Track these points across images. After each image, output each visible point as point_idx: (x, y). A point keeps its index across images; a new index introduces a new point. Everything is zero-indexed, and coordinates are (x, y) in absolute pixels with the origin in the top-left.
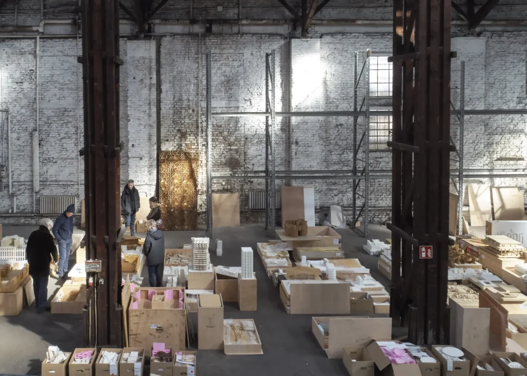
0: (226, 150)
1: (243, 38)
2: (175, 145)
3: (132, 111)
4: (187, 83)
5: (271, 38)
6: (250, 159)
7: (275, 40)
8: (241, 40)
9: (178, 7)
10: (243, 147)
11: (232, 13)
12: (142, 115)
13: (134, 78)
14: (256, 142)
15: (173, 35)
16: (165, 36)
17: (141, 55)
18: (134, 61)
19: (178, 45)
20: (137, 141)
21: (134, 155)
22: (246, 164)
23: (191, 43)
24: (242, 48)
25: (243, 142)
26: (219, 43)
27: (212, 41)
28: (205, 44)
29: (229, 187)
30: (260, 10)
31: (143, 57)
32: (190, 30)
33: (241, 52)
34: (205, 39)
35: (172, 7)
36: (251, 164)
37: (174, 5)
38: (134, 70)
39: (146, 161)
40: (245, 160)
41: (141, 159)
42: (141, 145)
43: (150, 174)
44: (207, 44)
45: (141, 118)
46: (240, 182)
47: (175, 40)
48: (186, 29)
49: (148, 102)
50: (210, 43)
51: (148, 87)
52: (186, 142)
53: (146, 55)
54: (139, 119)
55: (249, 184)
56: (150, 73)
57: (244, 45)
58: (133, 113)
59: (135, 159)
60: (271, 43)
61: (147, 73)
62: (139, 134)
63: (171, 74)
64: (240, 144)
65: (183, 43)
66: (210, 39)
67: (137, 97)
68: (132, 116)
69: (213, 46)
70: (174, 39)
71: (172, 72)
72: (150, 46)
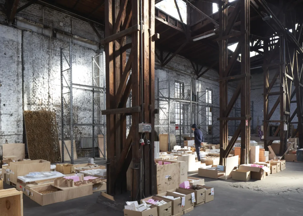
0: (67, 113)
1: (75, 46)
2: (34, 108)
3: (3, 78)
4: (42, 66)
5: (89, 50)
6: (80, 119)
7: (91, 52)
8: (74, 47)
9: (34, 14)
10: (76, 112)
11: (68, 29)
12: (12, 82)
13: (5, 54)
14: (82, 109)
15: (32, 32)
16: (26, 31)
17: (11, 38)
18: (5, 41)
19: (36, 40)
20: (8, 102)
21: (6, 112)
22: (78, 122)
23: (44, 41)
24: (75, 52)
25: (76, 109)
26: (62, 45)
27: (57, 42)
28: (53, 44)
29: (69, 136)
30: (83, 33)
31: (12, 40)
32: (42, 32)
33: (74, 54)
34: (53, 41)
35: (30, 13)
36: (81, 122)
37: (31, 12)
38: (5, 47)
39: (15, 117)
40: (77, 120)
41: (12, 115)
42: (11, 105)
43: (19, 127)
44: (55, 44)
45: (11, 85)
46: (75, 133)
47: (33, 36)
48: (40, 31)
49: (17, 74)
50: (56, 44)
51: (16, 63)
52: (42, 106)
53: (14, 39)
54: (9, 86)
55: (80, 134)
56: (18, 53)
57: (76, 51)
58: (4, 80)
59: (7, 115)
60: (89, 53)
61: (15, 53)
62: (10, 97)
63: (31, 58)
64: (75, 110)
65: (39, 39)
66: (56, 42)
67: (7, 68)
68: (4, 82)
69: (58, 46)
70: (33, 34)
71: (32, 57)
72: (17, 34)
